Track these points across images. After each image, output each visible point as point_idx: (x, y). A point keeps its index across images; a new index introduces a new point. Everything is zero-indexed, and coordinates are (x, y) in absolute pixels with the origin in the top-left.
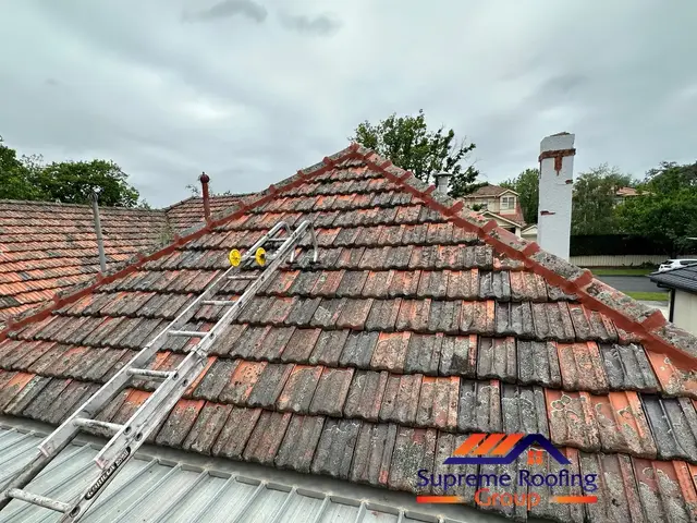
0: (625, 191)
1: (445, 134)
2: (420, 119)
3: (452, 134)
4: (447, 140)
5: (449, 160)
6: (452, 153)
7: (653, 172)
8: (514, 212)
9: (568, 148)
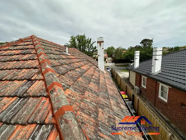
0: (124, 51)
1: (89, 39)
3: (91, 39)
4: (90, 40)
5: (91, 45)
7: (129, 48)
8: (106, 55)
9: (102, 41)
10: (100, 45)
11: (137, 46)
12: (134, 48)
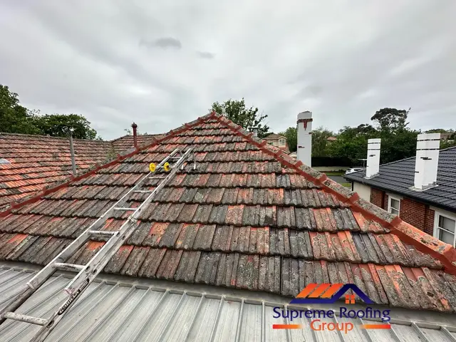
0: (331, 138)
1: (254, 110)
2: (242, 102)
3: (257, 110)
4: (255, 112)
5: (256, 122)
6: (257, 118)
7: (341, 130)
8: (284, 146)
9: (309, 118)
10: (305, 126)
11: (362, 125)
12: (355, 129)
